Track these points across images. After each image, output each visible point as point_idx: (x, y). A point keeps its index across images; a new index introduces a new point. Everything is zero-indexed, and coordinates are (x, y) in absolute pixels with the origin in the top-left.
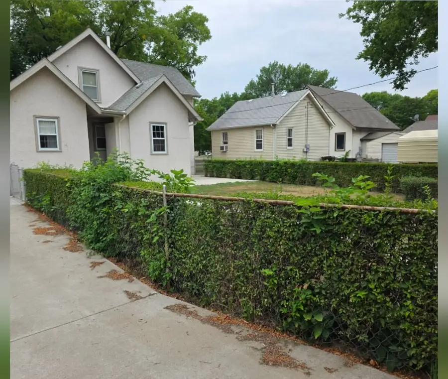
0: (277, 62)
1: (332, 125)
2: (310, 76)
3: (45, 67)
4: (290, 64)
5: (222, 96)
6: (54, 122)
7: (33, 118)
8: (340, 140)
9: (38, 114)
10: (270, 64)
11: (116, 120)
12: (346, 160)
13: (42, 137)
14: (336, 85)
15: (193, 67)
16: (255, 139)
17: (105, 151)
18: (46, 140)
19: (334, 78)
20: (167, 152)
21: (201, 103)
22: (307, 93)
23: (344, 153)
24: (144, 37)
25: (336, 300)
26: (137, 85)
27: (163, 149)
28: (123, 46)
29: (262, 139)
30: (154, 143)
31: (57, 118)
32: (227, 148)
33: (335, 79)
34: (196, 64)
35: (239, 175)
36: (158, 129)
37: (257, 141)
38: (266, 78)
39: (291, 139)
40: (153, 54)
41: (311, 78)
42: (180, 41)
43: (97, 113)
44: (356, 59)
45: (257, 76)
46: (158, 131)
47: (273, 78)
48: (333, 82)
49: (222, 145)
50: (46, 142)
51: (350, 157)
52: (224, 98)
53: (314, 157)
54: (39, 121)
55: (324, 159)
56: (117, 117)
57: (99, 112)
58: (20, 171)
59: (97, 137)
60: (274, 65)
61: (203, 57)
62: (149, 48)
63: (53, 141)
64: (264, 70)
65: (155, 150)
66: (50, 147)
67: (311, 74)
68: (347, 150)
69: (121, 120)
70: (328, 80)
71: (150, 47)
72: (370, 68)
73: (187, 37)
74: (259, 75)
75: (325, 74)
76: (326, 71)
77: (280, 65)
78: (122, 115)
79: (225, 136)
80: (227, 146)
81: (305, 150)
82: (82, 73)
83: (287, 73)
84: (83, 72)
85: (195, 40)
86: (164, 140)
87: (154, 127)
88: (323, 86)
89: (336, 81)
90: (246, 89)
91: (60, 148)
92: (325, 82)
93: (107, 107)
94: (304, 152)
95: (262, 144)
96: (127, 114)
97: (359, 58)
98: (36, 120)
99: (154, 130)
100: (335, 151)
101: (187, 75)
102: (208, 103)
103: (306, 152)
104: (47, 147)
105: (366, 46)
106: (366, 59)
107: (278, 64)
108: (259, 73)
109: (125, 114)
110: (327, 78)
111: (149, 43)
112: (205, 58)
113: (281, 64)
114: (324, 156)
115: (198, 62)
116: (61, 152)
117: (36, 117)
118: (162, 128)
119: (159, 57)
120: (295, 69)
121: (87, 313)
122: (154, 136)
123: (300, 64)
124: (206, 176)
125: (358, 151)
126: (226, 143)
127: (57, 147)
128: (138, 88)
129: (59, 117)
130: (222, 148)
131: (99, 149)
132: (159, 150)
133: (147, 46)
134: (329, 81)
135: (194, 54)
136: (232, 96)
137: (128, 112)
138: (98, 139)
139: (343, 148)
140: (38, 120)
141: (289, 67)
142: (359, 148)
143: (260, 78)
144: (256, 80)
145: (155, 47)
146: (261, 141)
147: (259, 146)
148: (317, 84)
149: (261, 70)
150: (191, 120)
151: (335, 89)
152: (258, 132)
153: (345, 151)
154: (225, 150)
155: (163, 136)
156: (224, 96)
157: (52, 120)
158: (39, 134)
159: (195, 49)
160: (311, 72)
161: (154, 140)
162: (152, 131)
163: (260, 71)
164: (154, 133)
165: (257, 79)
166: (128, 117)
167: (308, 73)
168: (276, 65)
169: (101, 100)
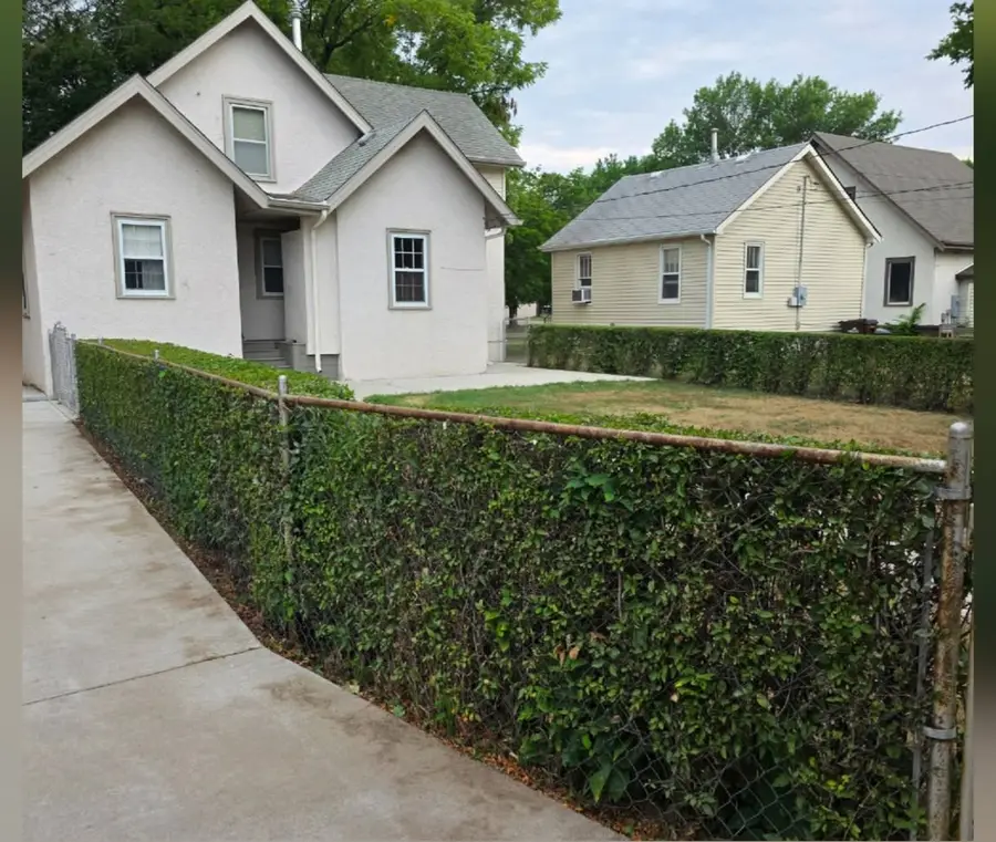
0: (739, 75)
1: (872, 236)
2: (829, 110)
3: (138, 96)
4: (773, 79)
5: (599, 165)
6: (159, 227)
7: (109, 219)
8: (900, 279)
9: (119, 209)
10: (720, 81)
11: (305, 225)
12: (912, 328)
13: (130, 264)
14: (896, 132)
15: (511, 92)
16: (662, 273)
17: (282, 298)
18: (140, 270)
19: (892, 113)
20: (430, 303)
21: (541, 182)
22: (804, 153)
23: (908, 312)
24: (389, 21)
25: (642, 694)
26: (363, 138)
27: (420, 298)
28: (342, 44)
29: (679, 273)
30: (398, 281)
31: (165, 218)
32: (588, 294)
33: (895, 116)
34: (520, 84)
35: (609, 364)
36: (408, 248)
37: (666, 277)
38: (708, 116)
39: (757, 273)
40: (416, 61)
41: (831, 115)
42: (479, 27)
43: (260, 207)
44: (930, 58)
45: (686, 112)
46: (409, 251)
47: (729, 116)
48: (888, 123)
49: (578, 286)
50: (137, 274)
51: (924, 321)
52: (604, 169)
53: (819, 319)
54: (124, 226)
55: (845, 326)
56: (309, 217)
57: (263, 203)
58: (71, 344)
59: (263, 266)
60: (731, 84)
61: (537, 65)
62: (408, 48)
63: (156, 273)
64: (704, 97)
65: (399, 299)
66: (150, 287)
67: (831, 104)
68: (916, 304)
69: (318, 224)
70: (874, 119)
71: (413, 44)
72: (966, 81)
73: (501, 16)
74: (690, 110)
75: (868, 103)
76: (871, 95)
77: (747, 82)
78: (320, 211)
79: (585, 263)
80: (589, 291)
81: (794, 303)
82: (231, 110)
83: (764, 101)
84: (235, 109)
85: (520, 24)
86: (422, 273)
87: (397, 241)
88: (863, 136)
89: (897, 121)
90: (656, 147)
91: (172, 291)
92: (867, 124)
93: (288, 192)
94: (790, 306)
95: (677, 286)
96: (332, 209)
97: (938, 54)
98: (116, 224)
99: (398, 247)
100: (885, 305)
101: (496, 112)
102: (560, 184)
103: (797, 307)
104: (141, 287)
105: (959, 23)
106: (956, 57)
107: (743, 79)
108: (691, 105)
109: (327, 208)
110: (873, 114)
111: (409, 34)
112: (542, 67)
113: (750, 81)
114: (845, 319)
115: (522, 78)
116: (174, 299)
117: (116, 215)
118: (419, 243)
119: (431, 70)
120: (787, 92)
121: (73, 685)
122: (398, 265)
123: (800, 77)
124: (530, 365)
125: (949, 308)
126: (586, 282)
127: (163, 288)
128: (362, 144)
129: (169, 217)
130: (577, 295)
131: (268, 294)
132: (410, 299)
133: (403, 41)
134: (879, 121)
135: (516, 59)
136: (624, 166)
137: (333, 204)
138: (265, 269)
139: (906, 300)
140: (120, 222)
141: (771, 88)
142: (953, 297)
143: (694, 117)
144: (682, 122)
145: (424, 45)
146: (676, 277)
147: (670, 290)
148: (844, 129)
149: (696, 98)
150: (490, 224)
151: (896, 143)
152: (670, 253)
153: (911, 305)
154: (584, 301)
155: (419, 264)
156: (605, 166)
157: (153, 223)
158: (122, 257)
159: (518, 44)
160: (828, 99)
161: (397, 273)
162: (393, 252)
163: (693, 99)
164: (398, 257)
165: (685, 120)
166: (334, 216)
167: (821, 102)
168: (738, 80)
169: (275, 177)
